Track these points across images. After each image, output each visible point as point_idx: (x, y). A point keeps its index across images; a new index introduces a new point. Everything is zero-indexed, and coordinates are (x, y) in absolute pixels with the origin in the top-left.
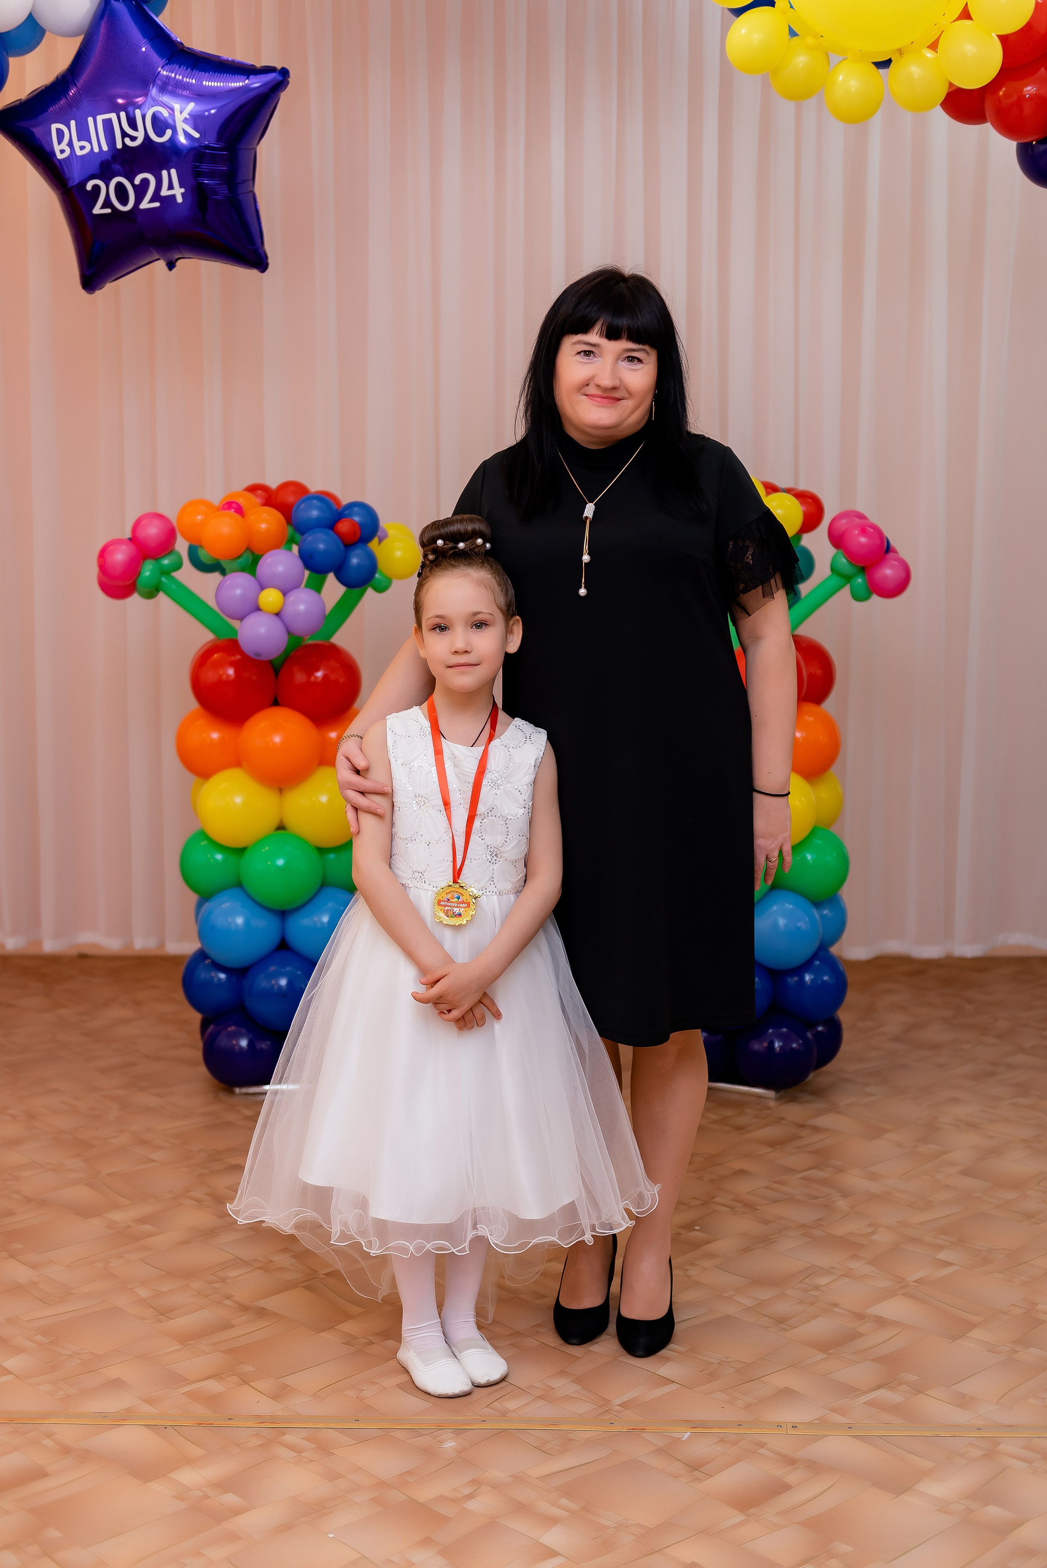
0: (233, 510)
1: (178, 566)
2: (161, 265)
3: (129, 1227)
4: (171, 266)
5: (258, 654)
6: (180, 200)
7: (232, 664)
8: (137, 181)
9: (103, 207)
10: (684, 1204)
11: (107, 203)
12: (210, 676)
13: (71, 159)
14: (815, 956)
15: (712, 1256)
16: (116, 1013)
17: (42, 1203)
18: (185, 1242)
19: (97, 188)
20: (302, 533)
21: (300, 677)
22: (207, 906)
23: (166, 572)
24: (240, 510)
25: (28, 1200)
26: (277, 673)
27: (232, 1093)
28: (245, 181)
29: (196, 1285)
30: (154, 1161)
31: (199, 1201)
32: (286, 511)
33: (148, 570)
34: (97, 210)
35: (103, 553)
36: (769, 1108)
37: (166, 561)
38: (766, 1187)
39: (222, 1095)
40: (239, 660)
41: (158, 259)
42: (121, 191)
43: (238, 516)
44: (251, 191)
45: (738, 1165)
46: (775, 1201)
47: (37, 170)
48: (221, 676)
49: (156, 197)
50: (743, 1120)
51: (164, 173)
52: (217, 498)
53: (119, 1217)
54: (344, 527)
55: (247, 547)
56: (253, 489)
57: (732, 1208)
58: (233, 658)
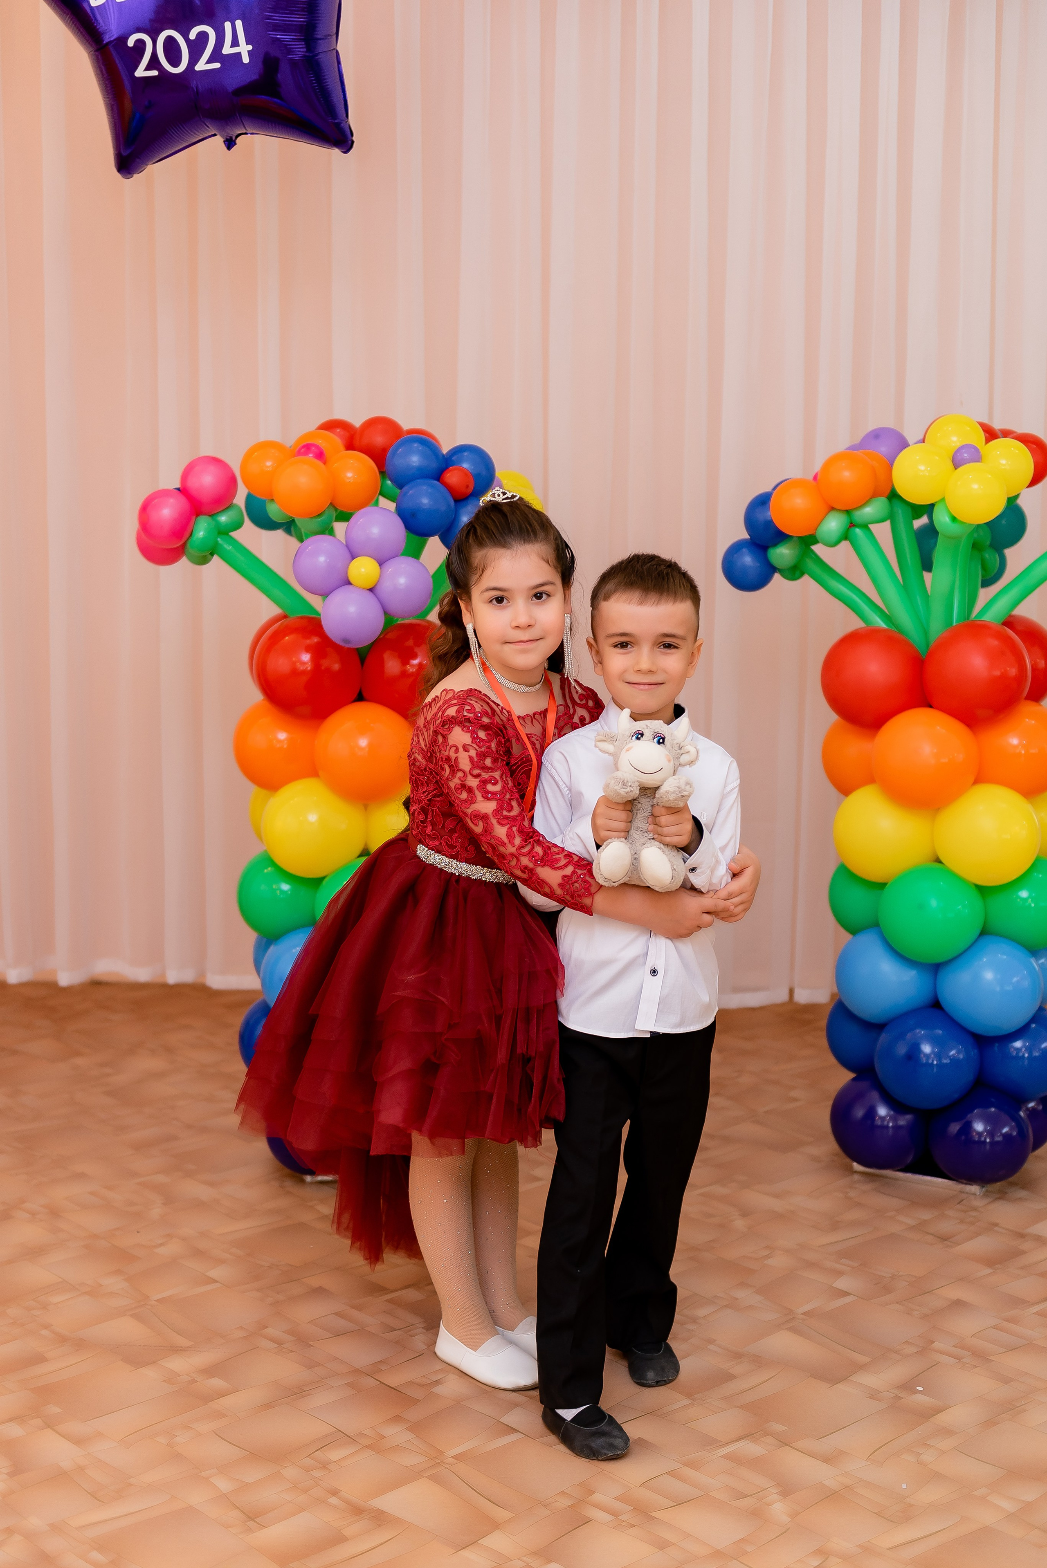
0: (311, 455)
1: (238, 525)
2: (218, 141)
3: (194, 1381)
4: (230, 143)
5: (346, 641)
6: (246, 59)
7: (308, 649)
8: (193, 35)
9: (147, 68)
10: (895, 1352)
11: (154, 63)
12: (280, 664)
13: (107, 6)
14: (1033, 1019)
15: (946, 1432)
16: (145, 1063)
17: (80, 1344)
18: (268, 1406)
19: (141, 44)
20: (400, 486)
21: (392, 665)
22: (272, 949)
23: (224, 532)
24: (320, 455)
25: (62, 1339)
26: (362, 661)
27: (303, 1181)
28: (327, 36)
29: (290, 1472)
30: (214, 1281)
31: (279, 1343)
32: (379, 457)
33: (202, 529)
34: (140, 72)
35: (145, 508)
36: (975, 1209)
37: (223, 518)
38: (994, 1327)
39: (289, 1184)
40: (318, 643)
41: (215, 135)
42: (171, 47)
43: (318, 463)
44: (334, 49)
45: (955, 1293)
46: (1012, 1349)
47: (64, 20)
48: (295, 663)
49: (216, 56)
50: (946, 1226)
51: (228, 25)
52: (291, 438)
53: (178, 1364)
54: (453, 477)
55: (331, 504)
56: (330, 426)
57: (959, 1359)
58: (308, 642)
